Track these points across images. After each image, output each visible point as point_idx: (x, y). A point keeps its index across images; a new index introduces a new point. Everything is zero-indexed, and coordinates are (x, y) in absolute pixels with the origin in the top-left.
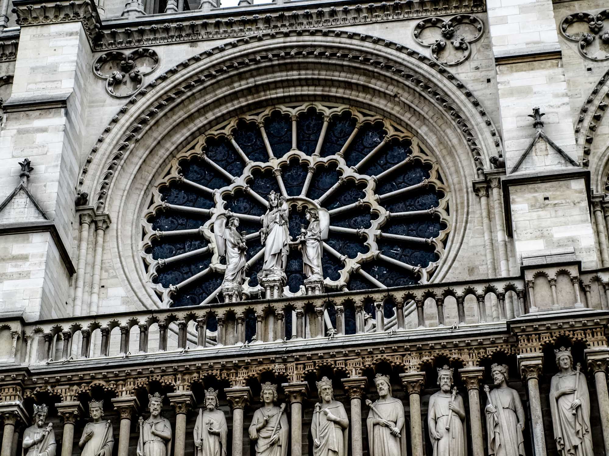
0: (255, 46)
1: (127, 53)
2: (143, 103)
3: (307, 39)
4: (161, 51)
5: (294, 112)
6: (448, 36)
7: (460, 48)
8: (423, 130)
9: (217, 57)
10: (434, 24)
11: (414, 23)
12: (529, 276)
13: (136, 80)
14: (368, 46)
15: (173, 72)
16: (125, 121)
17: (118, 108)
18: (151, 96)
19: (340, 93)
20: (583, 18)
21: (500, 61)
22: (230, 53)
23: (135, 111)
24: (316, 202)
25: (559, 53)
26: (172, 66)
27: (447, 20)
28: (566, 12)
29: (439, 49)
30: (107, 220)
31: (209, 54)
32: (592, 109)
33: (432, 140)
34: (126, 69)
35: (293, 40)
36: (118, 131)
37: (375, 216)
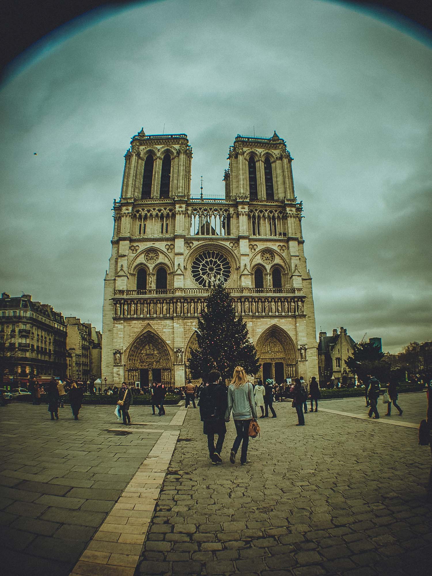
0: (207, 243)
1: (189, 242)
2: (192, 251)
3: (214, 243)
4: (194, 242)
5: (211, 252)
6: (234, 245)
7: (235, 247)
8: (229, 258)
9: (202, 244)
10: (232, 243)
11: (229, 242)
12: (243, 289)
13: (190, 247)
14: (223, 245)
15: (195, 246)
16: (189, 254)
17: (188, 252)
18: (193, 250)
19: (218, 250)
20: (252, 245)
21: (241, 255)
22: (204, 244)
23: (191, 252)
24: (214, 267)
25: (249, 255)
26: (196, 245)
27: (234, 242)
28: (250, 244)
29: (232, 247)
30: (187, 269)
31: (200, 244)
32: (251, 260)
33: (230, 260)
34: (189, 245)
35: (212, 243)
36: (188, 255)
37: (222, 270)
